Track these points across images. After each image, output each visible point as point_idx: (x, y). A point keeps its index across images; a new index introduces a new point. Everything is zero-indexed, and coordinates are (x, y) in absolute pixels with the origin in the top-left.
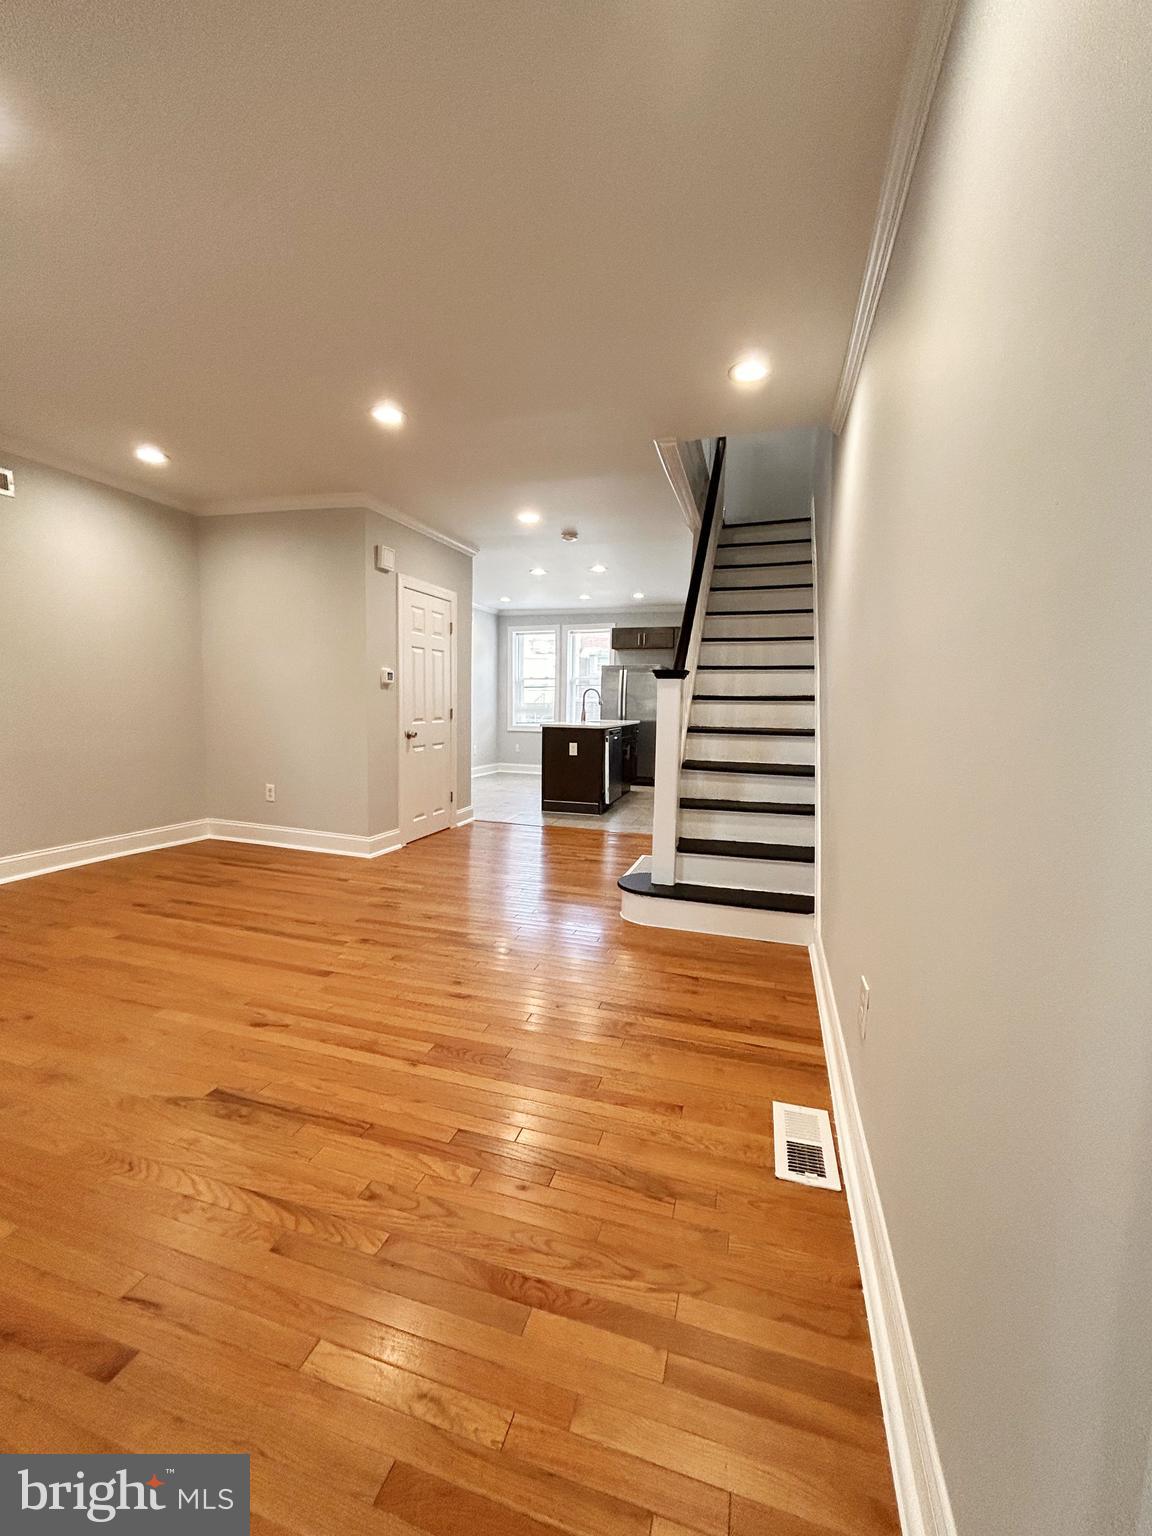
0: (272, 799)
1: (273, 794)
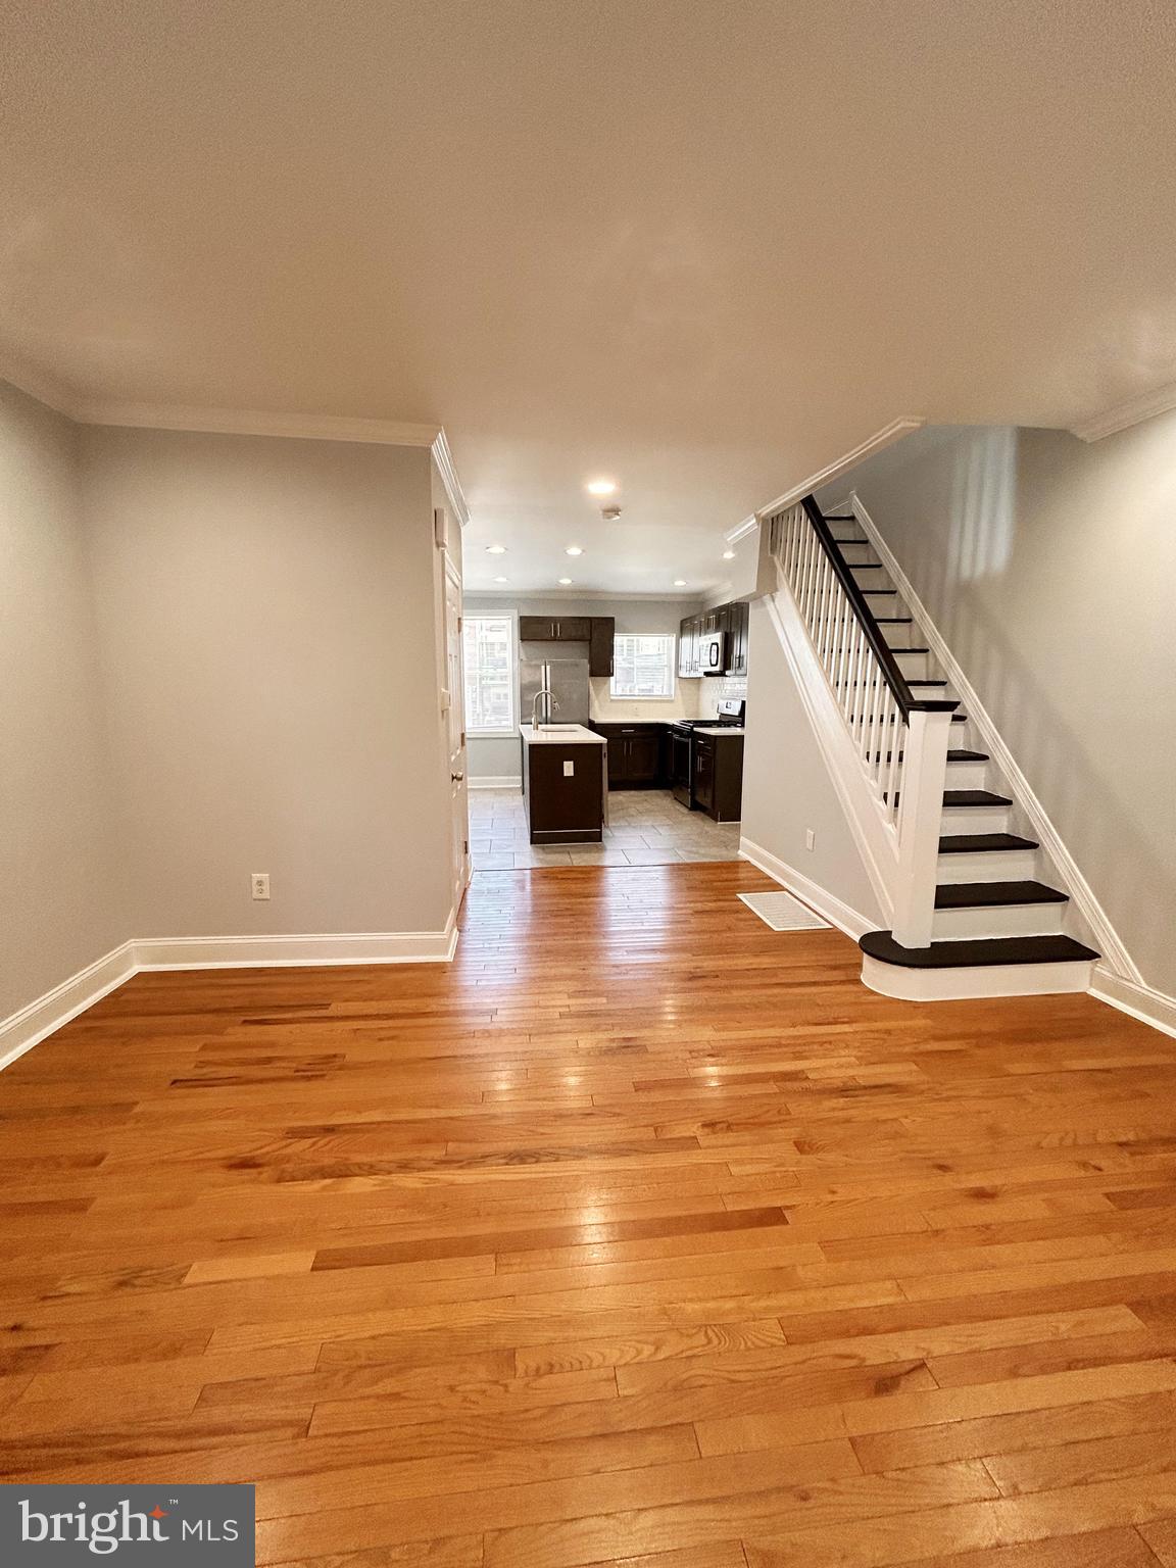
0: (266, 895)
1: (266, 887)
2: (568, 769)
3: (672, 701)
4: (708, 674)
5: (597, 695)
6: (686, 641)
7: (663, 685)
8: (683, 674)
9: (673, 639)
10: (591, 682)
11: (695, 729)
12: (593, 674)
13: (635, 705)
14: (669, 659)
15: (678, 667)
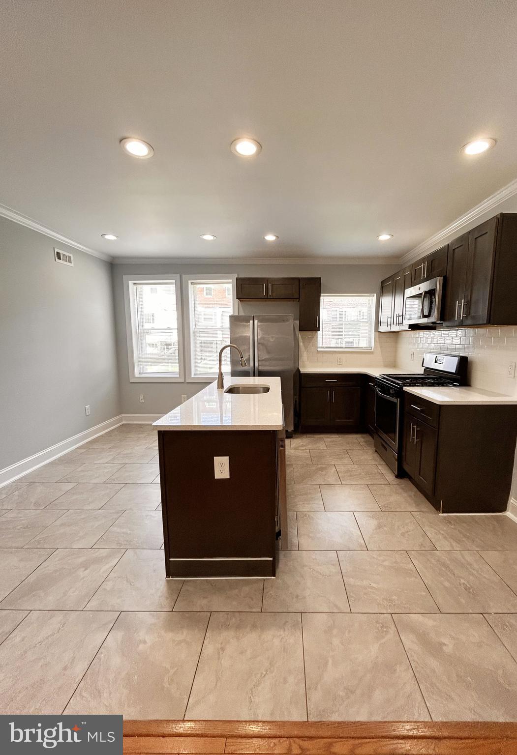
2: (222, 467)
3: (372, 353)
4: (414, 327)
5: (306, 348)
6: (387, 301)
7: (365, 338)
8: (382, 328)
9: (373, 299)
10: (300, 335)
11: (406, 389)
12: (302, 329)
13: (339, 356)
14: (370, 316)
15: (378, 323)
